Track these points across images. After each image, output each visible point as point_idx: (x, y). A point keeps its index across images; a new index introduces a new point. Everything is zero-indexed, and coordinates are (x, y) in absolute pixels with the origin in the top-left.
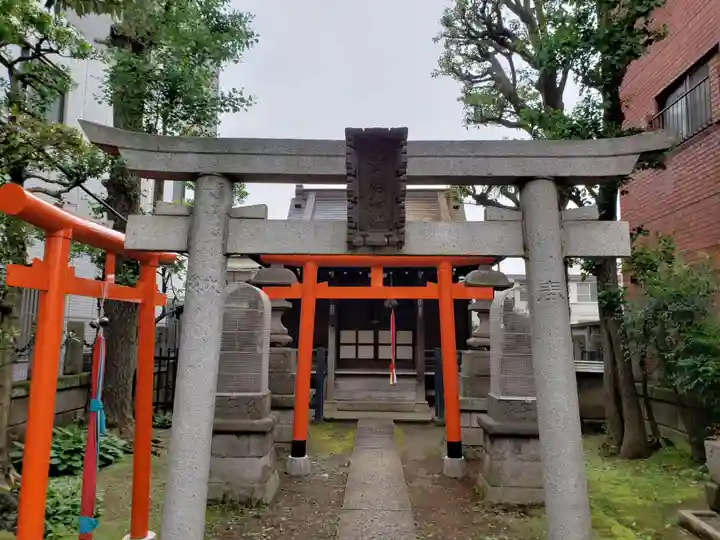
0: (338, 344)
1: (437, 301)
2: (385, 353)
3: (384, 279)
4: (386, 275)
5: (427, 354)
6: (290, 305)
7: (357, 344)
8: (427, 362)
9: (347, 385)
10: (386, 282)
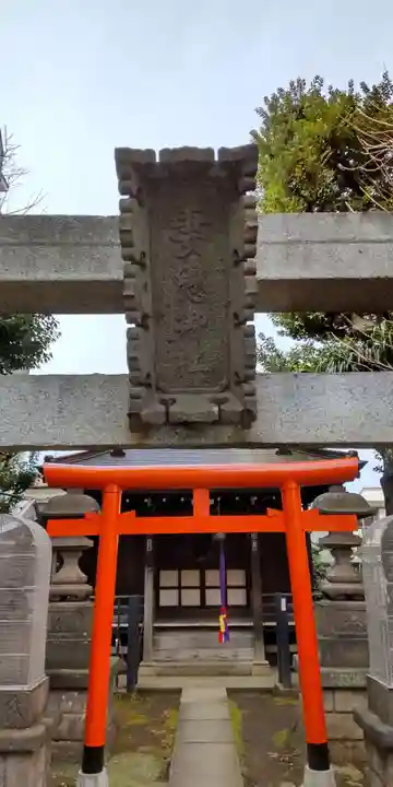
0: (157, 588)
1: (283, 535)
2: (214, 598)
3: (211, 506)
4: (212, 502)
5: (265, 600)
6: (91, 543)
7: (180, 588)
8: (265, 610)
9: (168, 641)
10: (213, 510)
